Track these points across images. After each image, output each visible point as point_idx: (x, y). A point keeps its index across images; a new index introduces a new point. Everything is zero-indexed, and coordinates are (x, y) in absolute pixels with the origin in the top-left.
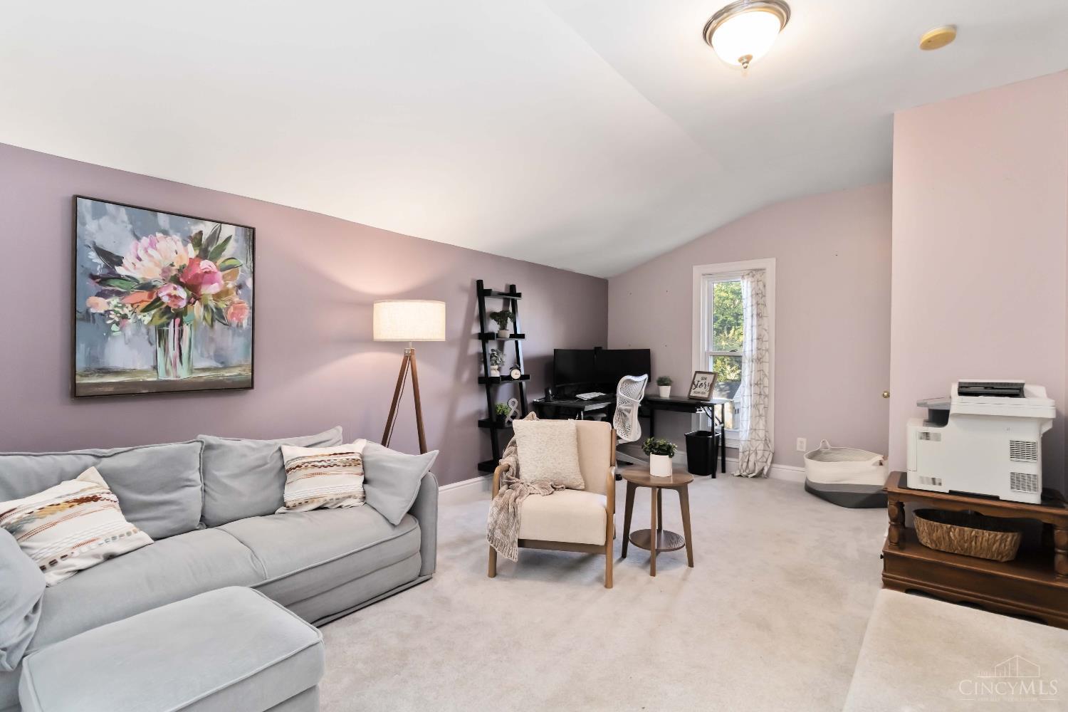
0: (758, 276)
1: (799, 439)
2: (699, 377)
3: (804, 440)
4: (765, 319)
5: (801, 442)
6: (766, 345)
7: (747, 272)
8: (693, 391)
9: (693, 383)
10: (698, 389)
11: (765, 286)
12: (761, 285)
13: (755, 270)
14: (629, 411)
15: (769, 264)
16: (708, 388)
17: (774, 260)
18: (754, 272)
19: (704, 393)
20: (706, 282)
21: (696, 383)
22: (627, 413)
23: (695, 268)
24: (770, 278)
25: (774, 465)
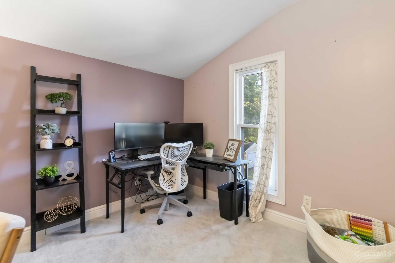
0: (271, 66)
1: (305, 197)
2: (231, 142)
3: (310, 198)
4: (275, 99)
5: (307, 200)
6: (275, 120)
7: (264, 65)
8: (226, 153)
9: (227, 147)
10: (229, 153)
11: (276, 74)
12: (273, 73)
13: (270, 62)
14: (174, 169)
15: (280, 57)
16: (234, 152)
17: (284, 51)
18: (269, 64)
19: (231, 156)
20: (238, 75)
21: (228, 148)
22: (172, 171)
23: (230, 67)
24: (281, 67)
25: (267, 210)
